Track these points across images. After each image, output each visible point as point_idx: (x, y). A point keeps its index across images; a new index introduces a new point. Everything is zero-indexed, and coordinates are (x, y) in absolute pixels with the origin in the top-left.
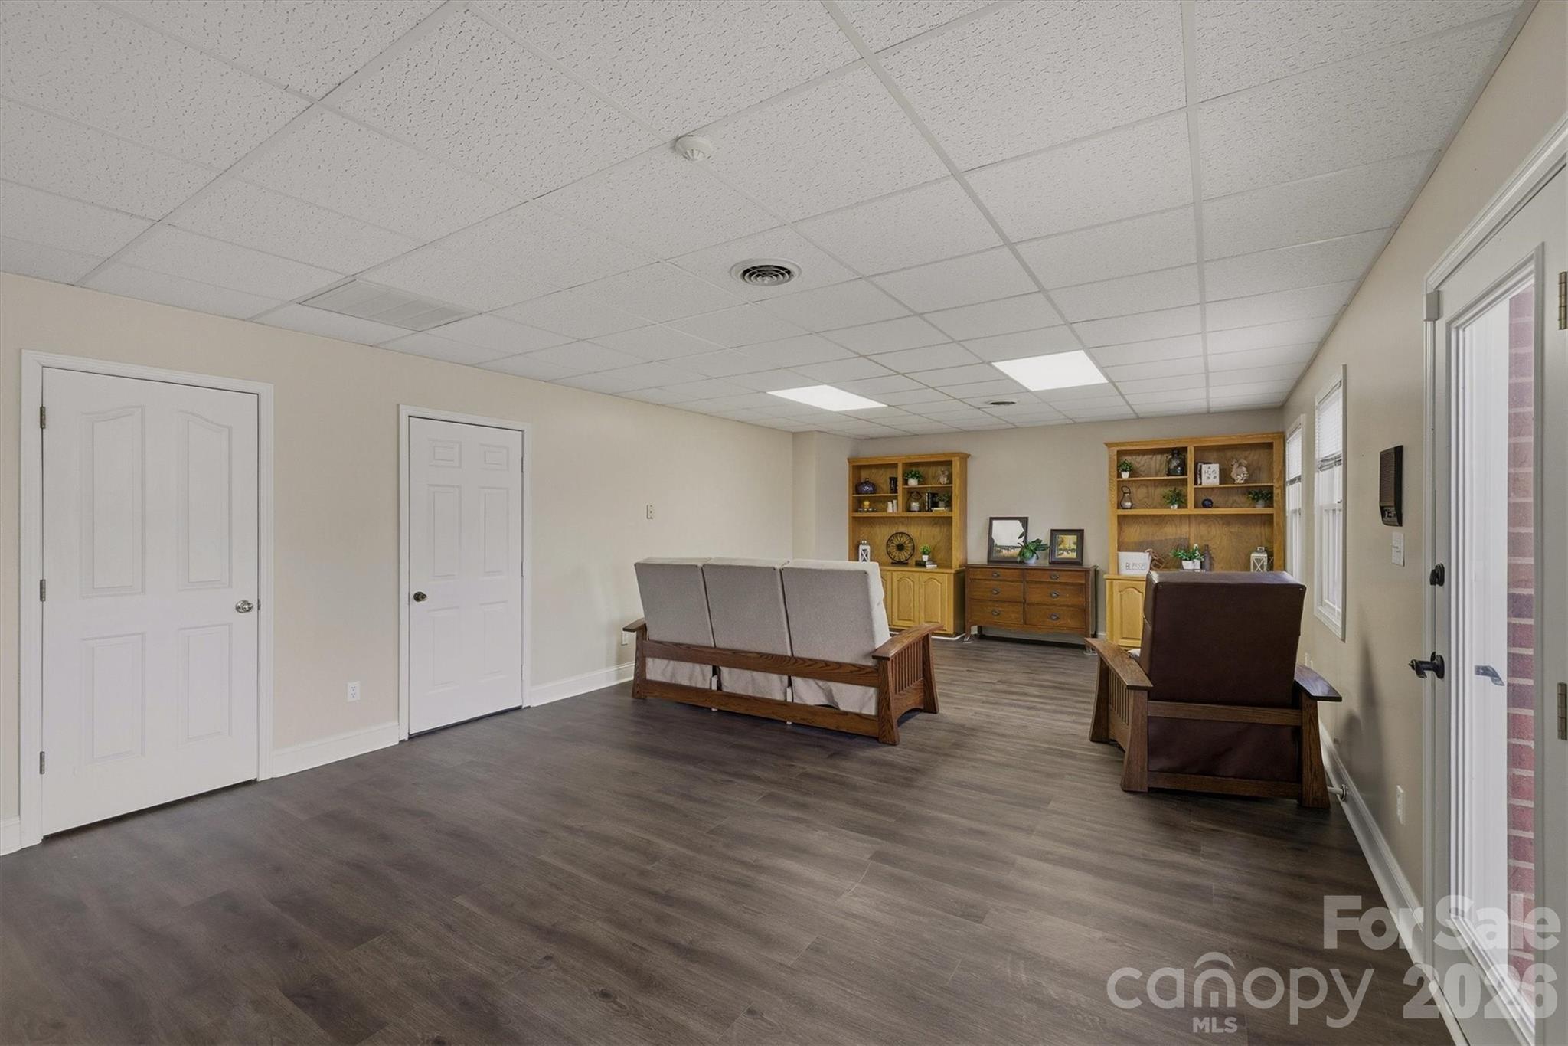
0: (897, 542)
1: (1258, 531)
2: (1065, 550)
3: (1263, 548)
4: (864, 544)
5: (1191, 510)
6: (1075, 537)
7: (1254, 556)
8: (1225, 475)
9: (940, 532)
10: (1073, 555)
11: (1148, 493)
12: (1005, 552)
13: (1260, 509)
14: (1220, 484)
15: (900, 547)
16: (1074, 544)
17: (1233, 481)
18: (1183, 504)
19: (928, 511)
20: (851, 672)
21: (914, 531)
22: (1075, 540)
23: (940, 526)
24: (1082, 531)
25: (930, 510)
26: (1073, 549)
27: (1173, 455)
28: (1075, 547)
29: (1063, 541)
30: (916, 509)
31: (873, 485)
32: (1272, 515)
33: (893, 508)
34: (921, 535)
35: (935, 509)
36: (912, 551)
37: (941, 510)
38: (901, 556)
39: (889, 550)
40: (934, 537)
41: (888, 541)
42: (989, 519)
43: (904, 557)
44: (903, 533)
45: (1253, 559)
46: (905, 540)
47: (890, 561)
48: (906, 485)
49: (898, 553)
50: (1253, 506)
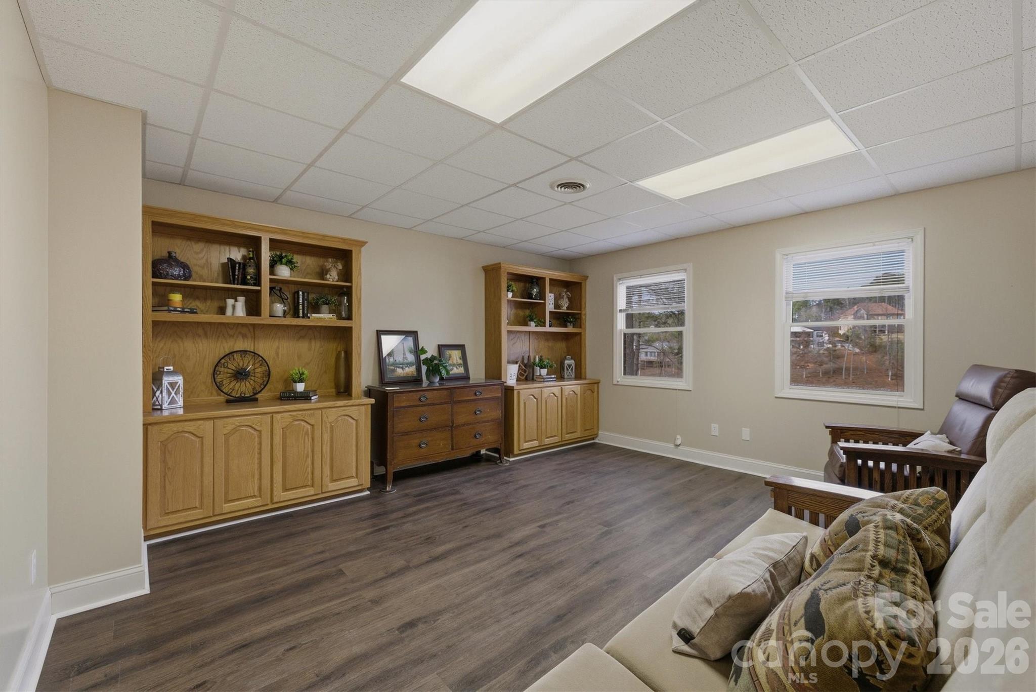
0: (233, 366)
2: (454, 365)
3: (570, 357)
4: (170, 373)
5: (547, 328)
6: (459, 352)
7: (566, 362)
9: (310, 349)
10: (461, 370)
12: (399, 371)
13: (572, 329)
14: (555, 309)
15: (240, 375)
16: (460, 359)
17: (561, 308)
19: (303, 317)
21: (266, 348)
22: (460, 355)
23: (312, 340)
24: (463, 345)
25: (305, 316)
26: (460, 364)
27: (534, 282)
28: (461, 362)
29: (450, 357)
30: (282, 314)
31: (185, 266)
32: (580, 333)
33: (237, 309)
34: (277, 354)
35: (313, 315)
36: (266, 379)
37: (325, 317)
38: (243, 388)
39: (218, 380)
40: (299, 357)
41: (217, 365)
42: (376, 332)
43: (251, 390)
44: (245, 351)
45: (566, 365)
46: (251, 363)
47: (222, 398)
48: (274, 275)
49: (238, 385)
50: (566, 326)
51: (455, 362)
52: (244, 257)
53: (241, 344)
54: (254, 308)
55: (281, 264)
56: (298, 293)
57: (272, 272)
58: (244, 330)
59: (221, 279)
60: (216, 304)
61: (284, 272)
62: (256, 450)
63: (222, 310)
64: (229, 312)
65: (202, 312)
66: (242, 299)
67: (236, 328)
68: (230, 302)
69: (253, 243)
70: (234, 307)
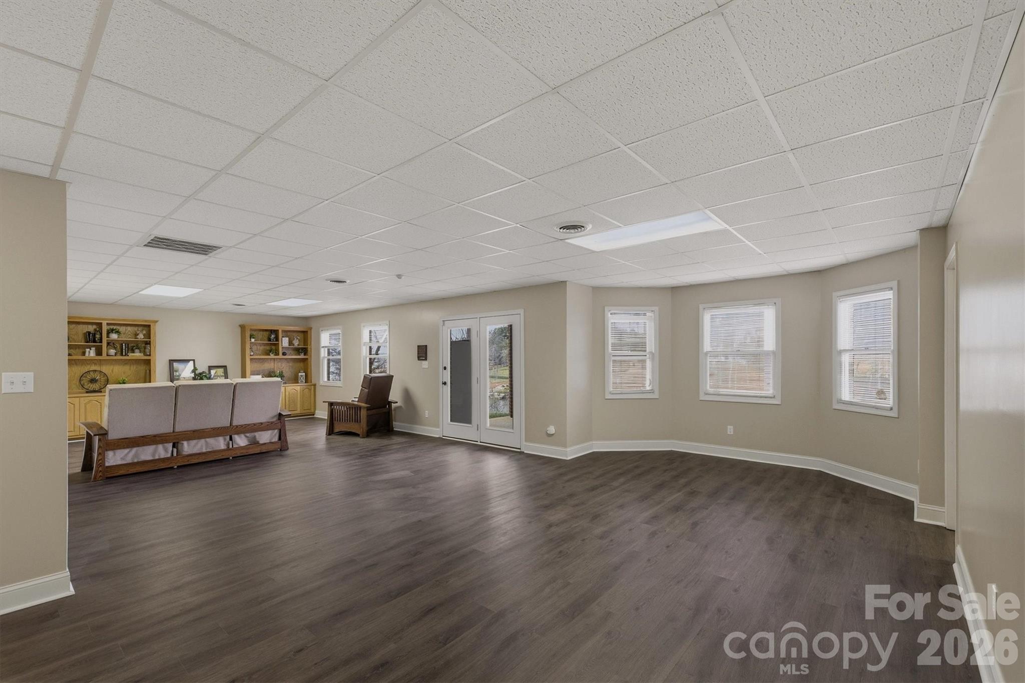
0: (89, 377)
1: (302, 364)
2: (218, 376)
3: (303, 371)
5: (281, 356)
6: (223, 369)
7: (300, 374)
8: (290, 343)
9: (130, 369)
11: (257, 348)
13: (302, 356)
14: (289, 345)
15: (93, 381)
16: (223, 373)
17: (293, 345)
18: (277, 354)
19: (125, 355)
20: (268, 425)
21: (106, 369)
22: (223, 371)
23: (131, 365)
24: (226, 366)
26: (222, 376)
27: (271, 332)
28: (223, 375)
30: (114, 354)
32: (307, 359)
33: (91, 353)
34: (112, 371)
35: (131, 354)
36: (106, 383)
37: (137, 355)
38: (94, 386)
39: (82, 383)
40: (124, 373)
41: (81, 377)
42: (168, 361)
43: (98, 387)
44: (96, 371)
45: (299, 376)
46: (99, 375)
47: (84, 390)
48: (109, 338)
49: (92, 385)
50: (300, 355)
51: (219, 374)
52: (95, 330)
53: (93, 368)
54: (99, 352)
55: (113, 333)
56: (122, 344)
57: (108, 337)
58: (96, 362)
59: (83, 341)
60: (81, 351)
61: (114, 336)
62: (99, 411)
63: (84, 354)
64: (87, 354)
65: (75, 355)
66: (93, 349)
67: (91, 361)
68: (88, 350)
69: (100, 325)
70: (89, 352)
